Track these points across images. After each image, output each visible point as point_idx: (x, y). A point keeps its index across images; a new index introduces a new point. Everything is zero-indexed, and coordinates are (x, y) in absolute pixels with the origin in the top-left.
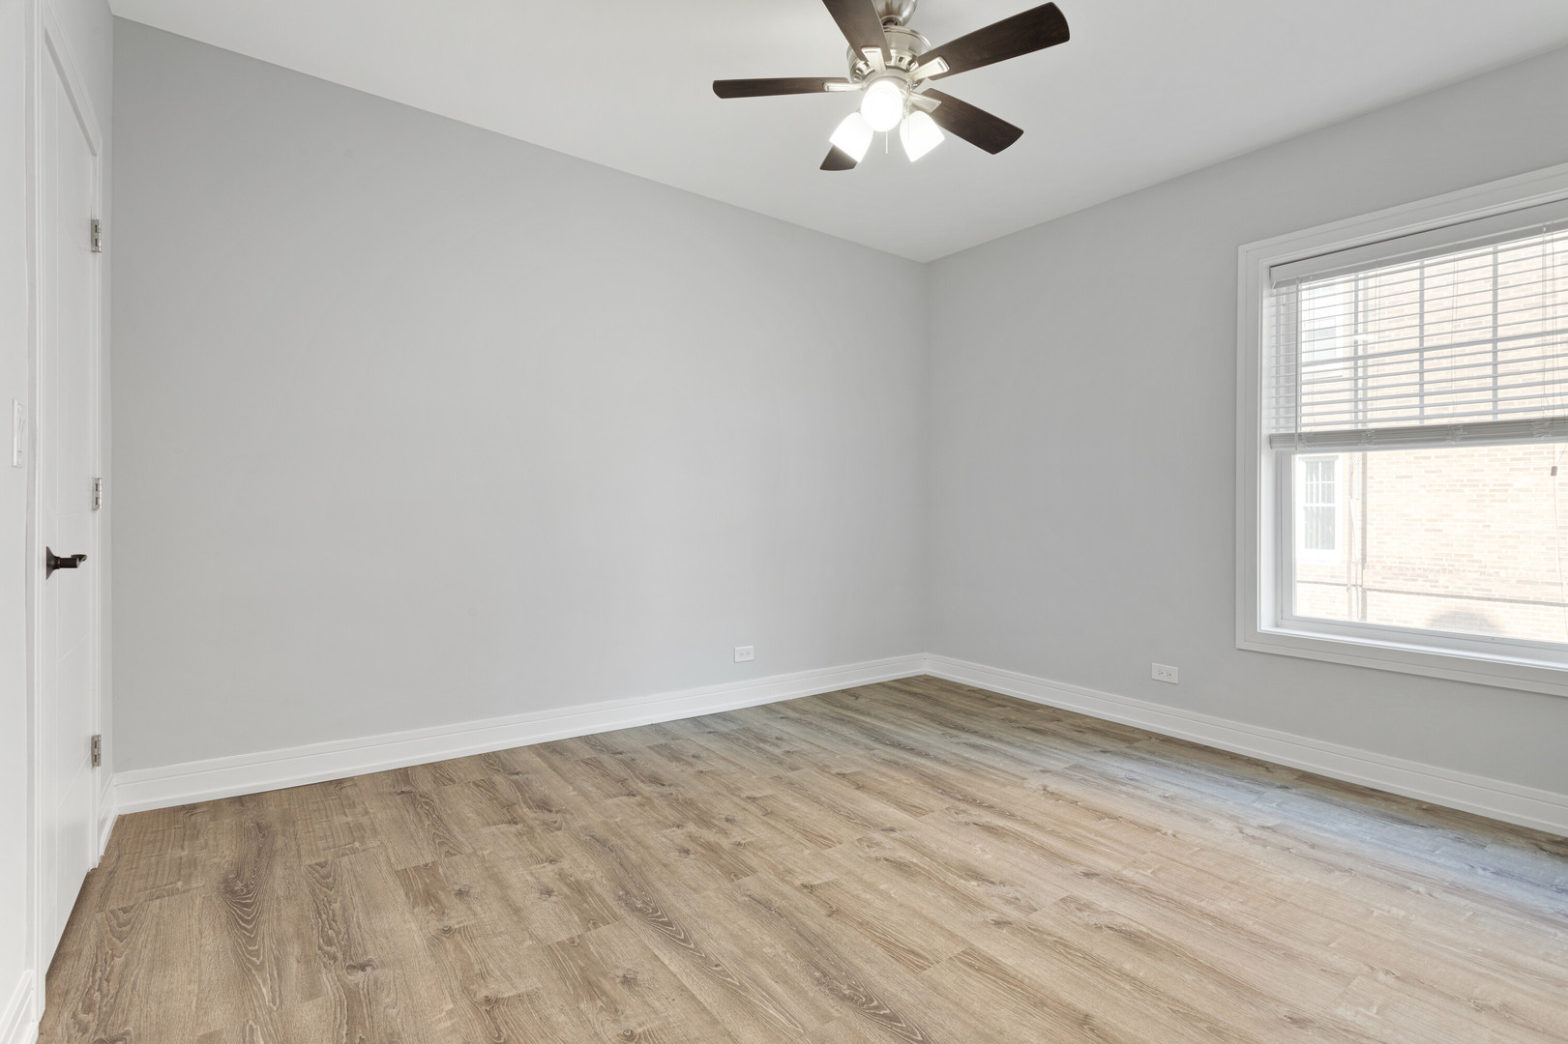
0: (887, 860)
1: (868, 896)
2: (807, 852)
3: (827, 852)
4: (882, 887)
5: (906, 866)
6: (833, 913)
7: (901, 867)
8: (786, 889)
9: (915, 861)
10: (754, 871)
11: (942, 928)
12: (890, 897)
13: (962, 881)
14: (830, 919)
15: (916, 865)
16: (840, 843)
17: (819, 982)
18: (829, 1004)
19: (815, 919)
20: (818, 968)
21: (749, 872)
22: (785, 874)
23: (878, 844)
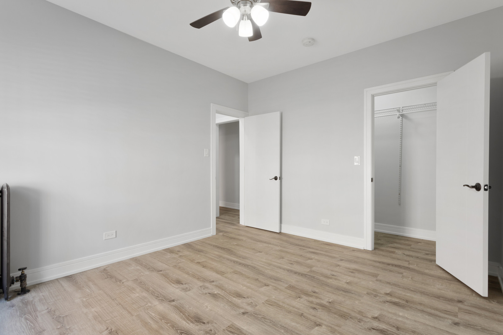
0: (244, 298)
1: (248, 285)
2: (274, 297)
3: (266, 298)
4: (245, 288)
5: (238, 296)
6: (257, 280)
7: (239, 295)
8: (273, 284)
9: (234, 299)
10: (286, 288)
11: (228, 279)
12: (242, 285)
13: (219, 293)
14: (257, 278)
15: (234, 297)
16: (263, 303)
17: (255, 267)
18: (252, 265)
19: (261, 278)
20: (256, 269)
21: (287, 288)
22: (276, 289)
23: (249, 304)
